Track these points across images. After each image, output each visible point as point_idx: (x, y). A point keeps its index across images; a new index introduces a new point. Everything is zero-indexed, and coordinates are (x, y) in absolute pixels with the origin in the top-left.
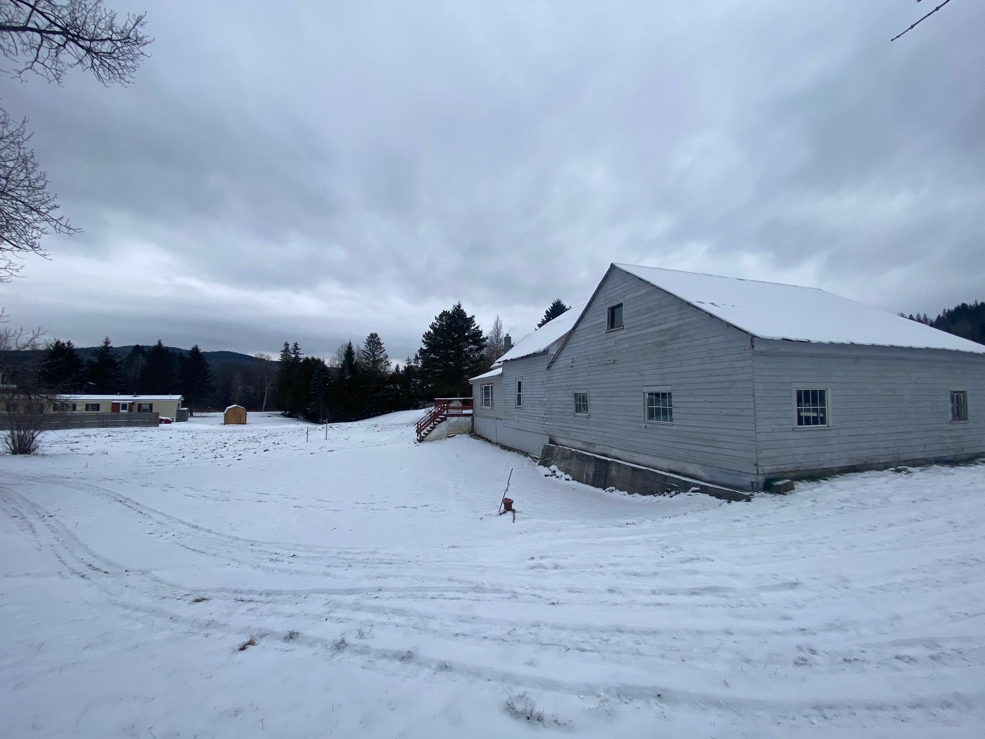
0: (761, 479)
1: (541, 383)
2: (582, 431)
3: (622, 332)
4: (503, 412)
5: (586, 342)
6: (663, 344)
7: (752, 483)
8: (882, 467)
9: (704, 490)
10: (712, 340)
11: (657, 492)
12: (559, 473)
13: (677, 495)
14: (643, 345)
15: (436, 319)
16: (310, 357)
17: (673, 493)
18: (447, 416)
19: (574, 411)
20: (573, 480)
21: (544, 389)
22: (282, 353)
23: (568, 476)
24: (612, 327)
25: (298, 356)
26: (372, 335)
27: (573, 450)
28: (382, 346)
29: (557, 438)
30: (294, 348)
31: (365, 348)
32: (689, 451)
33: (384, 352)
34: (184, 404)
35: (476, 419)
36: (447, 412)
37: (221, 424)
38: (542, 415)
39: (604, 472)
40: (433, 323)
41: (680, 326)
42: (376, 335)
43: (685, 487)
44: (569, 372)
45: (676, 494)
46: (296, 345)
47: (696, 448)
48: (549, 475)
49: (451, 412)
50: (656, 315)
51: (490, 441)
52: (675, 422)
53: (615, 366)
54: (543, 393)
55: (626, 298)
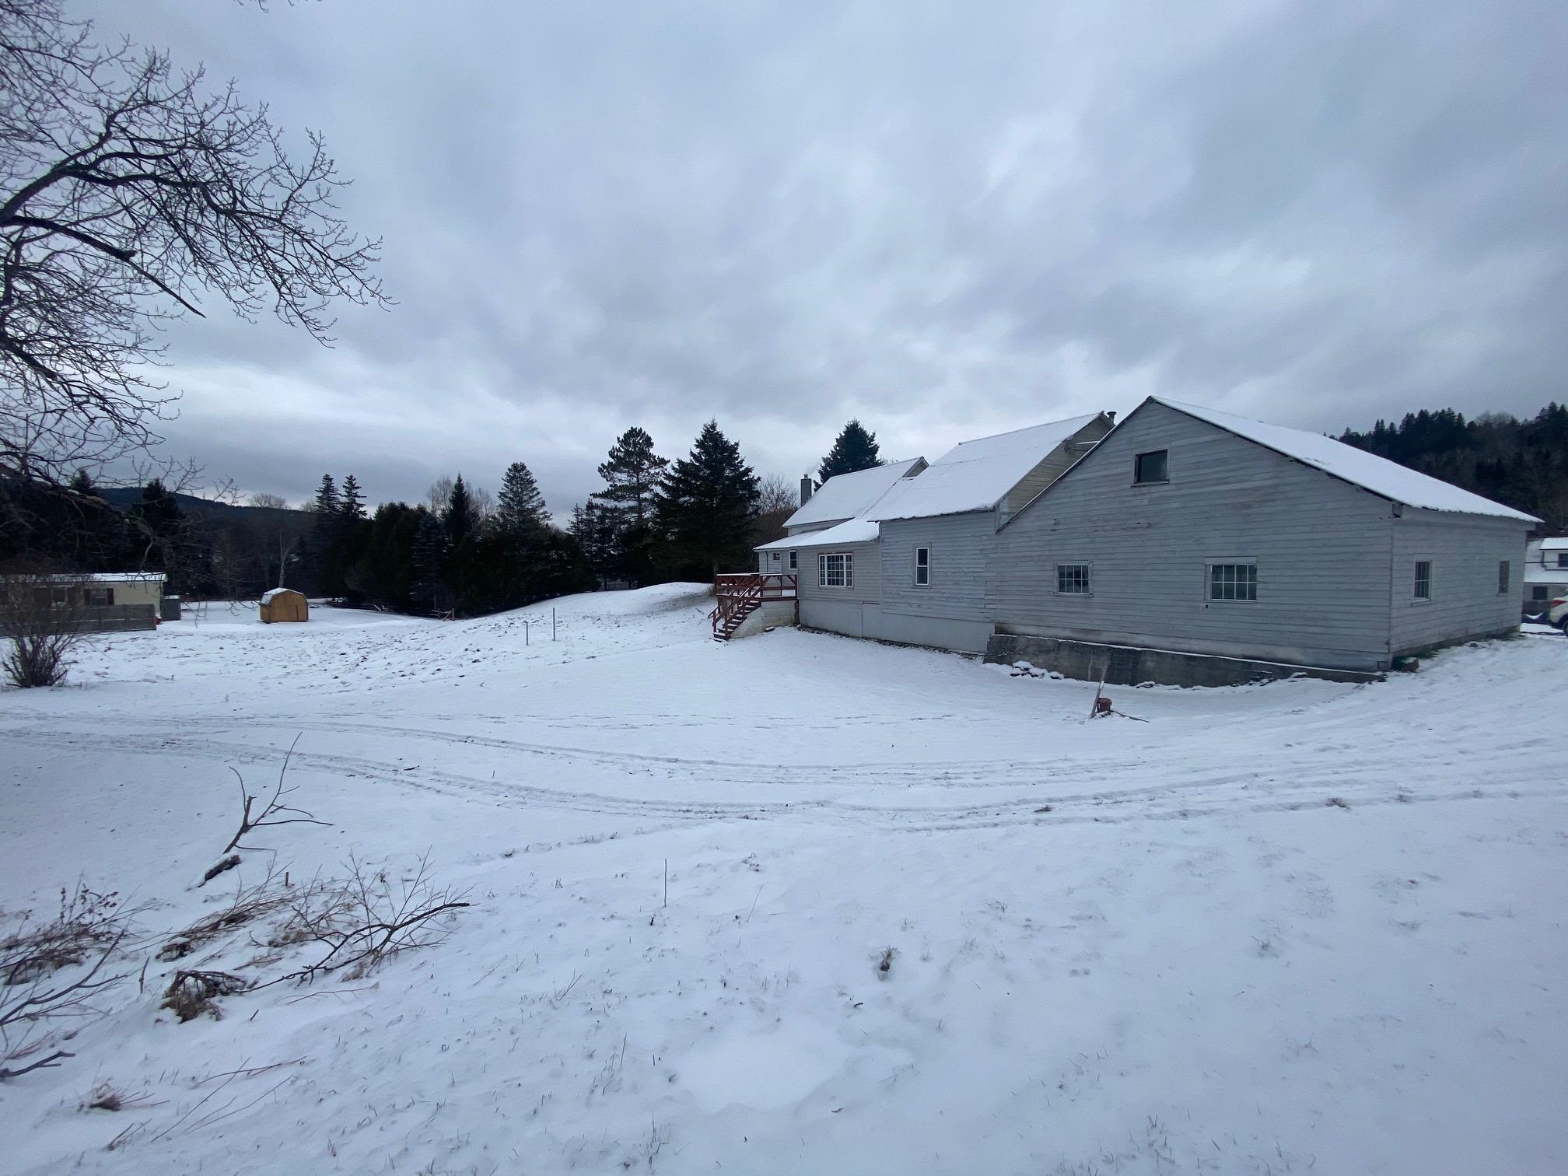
0: (1390, 657)
1: (979, 552)
2: (1074, 616)
3: (1166, 488)
4: (880, 592)
5: (1087, 499)
6: (1248, 506)
7: (1379, 662)
8: (1460, 643)
9: (1312, 674)
10: (1329, 505)
11: (1236, 682)
12: (1034, 670)
13: (1270, 684)
14: (1206, 506)
15: (619, 441)
16: (397, 503)
17: (1265, 681)
18: (761, 600)
19: (1056, 590)
20: (1065, 677)
21: (985, 561)
22: (320, 494)
23: (1055, 674)
24: (1139, 480)
25: (355, 500)
26: (515, 466)
27: (1060, 641)
28: (535, 485)
29: (1015, 626)
30: (347, 485)
31: (505, 488)
32: (1282, 632)
33: (539, 496)
34: (167, 588)
35: (803, 605)
36: (762, 595)
37: (258, 621)
38: (982, 596)
39: (1131, 665)
40: (613, 449)
41: (1276, 486)
42: (523, 467)
43: (1285, 673)
44: (1047, 538)
45: (1271, 681)
46: (351, 480)
47: (1293, 628)
48: (1018, 675)
49: (768, 594)
50: (1232, 470)
51: (847, 636)
52: (1259, 599)
53: (1150, 531)
54: (983, 566)
55: (1174, 444)
